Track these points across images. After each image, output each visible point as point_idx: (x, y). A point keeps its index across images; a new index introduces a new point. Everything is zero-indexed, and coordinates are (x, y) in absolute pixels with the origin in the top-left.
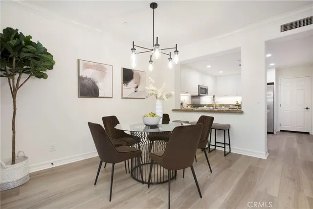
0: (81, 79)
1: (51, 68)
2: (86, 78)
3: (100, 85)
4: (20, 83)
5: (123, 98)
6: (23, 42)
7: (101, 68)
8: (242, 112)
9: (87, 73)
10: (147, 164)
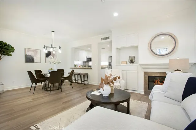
0: (26, 56)
1: (13, 52)
2: (28, 55)
3: (35, 58)
4: (1, 58)
5: (46, 63)
6: (4, 45)
7: (35, 51)
8: (91, 69)
9: (29, 53)
10: (55, 87)
